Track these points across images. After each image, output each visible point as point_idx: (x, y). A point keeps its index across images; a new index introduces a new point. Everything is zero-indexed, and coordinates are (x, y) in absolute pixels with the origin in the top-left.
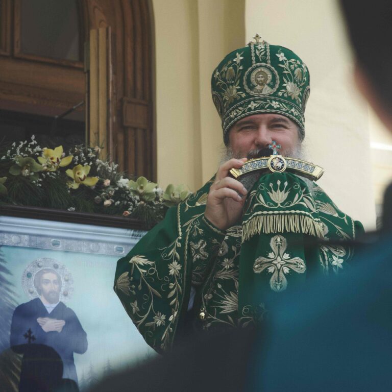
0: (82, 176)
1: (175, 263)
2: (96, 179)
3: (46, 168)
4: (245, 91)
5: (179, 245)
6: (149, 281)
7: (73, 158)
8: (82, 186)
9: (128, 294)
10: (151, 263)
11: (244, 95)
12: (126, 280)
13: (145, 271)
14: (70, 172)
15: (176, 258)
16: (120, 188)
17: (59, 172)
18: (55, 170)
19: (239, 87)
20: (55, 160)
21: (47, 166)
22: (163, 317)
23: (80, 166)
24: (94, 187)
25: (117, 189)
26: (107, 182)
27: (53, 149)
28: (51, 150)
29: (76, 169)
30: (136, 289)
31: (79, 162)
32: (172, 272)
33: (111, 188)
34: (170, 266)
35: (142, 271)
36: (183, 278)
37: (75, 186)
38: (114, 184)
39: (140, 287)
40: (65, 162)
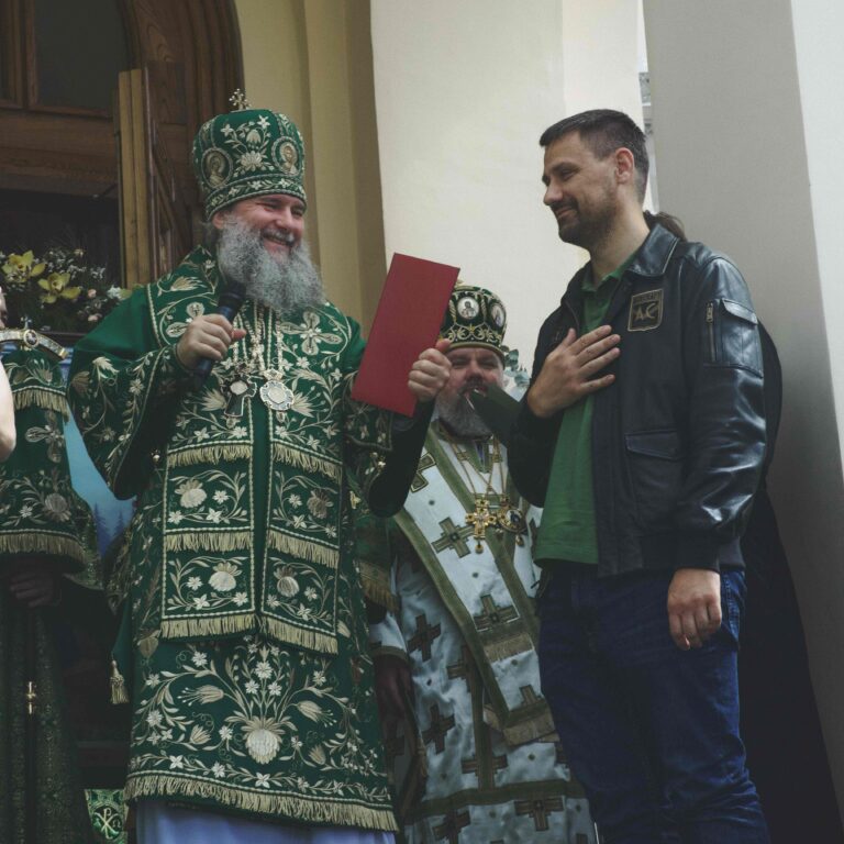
0: (59, 287)
1: (138, 381)
2: (78, 289)
3: (12, 279)
4: (273, 164)
5: (148, 362)
6: (107, 392)
7: (47, 265)
8: (61, 300)
9: (83, 396)
10: (114, 371)
11: (272, 168)
12: (85, 380)
13: (105, 377)
14: (44, 284)
15: (140, 377)
16: (109, 299)
17: (29, 283)
18: (23, 281)
19: (265, 157)
20: (24, 269)
21: (14, 277)
22: (113, 433)
23: (56, 274)
24: (75, 300)
25: (106, 300)
26: (92, 293)
27: (21, 255)
28: (19, 257)
29: (52, 279)
30: (92, 394)
31: (55, 270)
32: (133, 389)
33: (98, 300)
34: (132, 382)
35: (100, 375)
36: (143, 401)
37: (51, 300)
38: (102, 293)
39: (96, 394)
40: (37, 271)
